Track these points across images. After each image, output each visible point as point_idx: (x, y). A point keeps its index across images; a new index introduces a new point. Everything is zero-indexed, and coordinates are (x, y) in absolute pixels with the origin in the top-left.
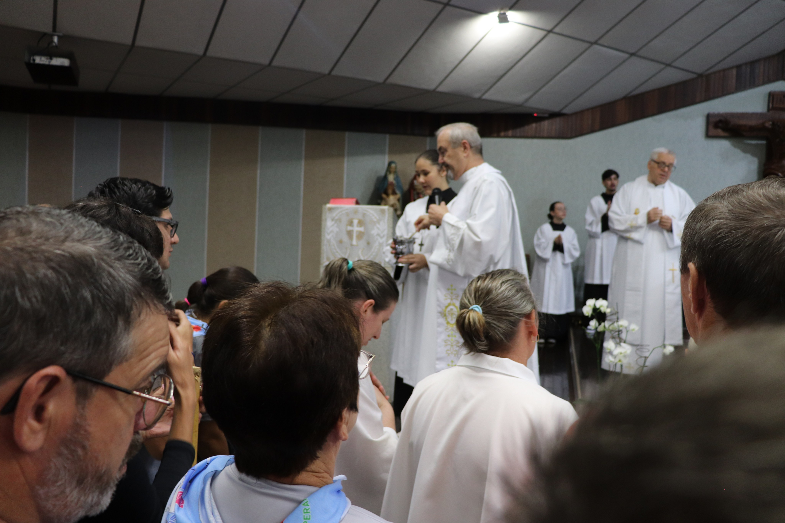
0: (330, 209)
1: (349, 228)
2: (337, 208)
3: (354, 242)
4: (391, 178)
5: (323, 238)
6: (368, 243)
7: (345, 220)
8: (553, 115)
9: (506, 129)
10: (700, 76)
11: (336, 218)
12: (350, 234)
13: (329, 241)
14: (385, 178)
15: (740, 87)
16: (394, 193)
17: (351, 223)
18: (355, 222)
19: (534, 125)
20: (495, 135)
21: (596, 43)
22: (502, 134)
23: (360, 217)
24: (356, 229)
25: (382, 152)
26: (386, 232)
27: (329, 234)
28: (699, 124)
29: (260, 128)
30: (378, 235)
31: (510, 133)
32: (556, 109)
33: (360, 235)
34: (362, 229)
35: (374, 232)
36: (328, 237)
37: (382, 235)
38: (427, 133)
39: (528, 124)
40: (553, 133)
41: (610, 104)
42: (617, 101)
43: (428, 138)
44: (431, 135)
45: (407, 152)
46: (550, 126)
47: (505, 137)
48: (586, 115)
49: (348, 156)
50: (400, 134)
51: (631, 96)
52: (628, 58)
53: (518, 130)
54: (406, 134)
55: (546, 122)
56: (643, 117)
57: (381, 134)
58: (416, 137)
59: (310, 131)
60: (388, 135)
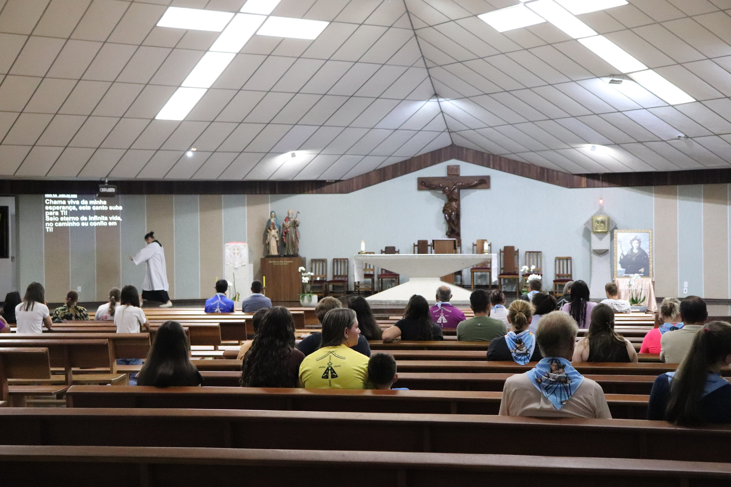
0: (227, 245)
1: (234, 251)
2: (230, 245)
3: (236, 256)
5: (224, 255)
6: (241, 256)
7: (232, 249)
8: (336, 181)
9: (312, 190)
10: (413, 158)
11: (229, 248)
12: (234, 253)
13: (227, 256)
15: (433, 163)
17: (234, 250)
18: (236, 249)
19: (327, 186)
21: (344, 154)
22: (310, 192)
23: (238, 247)
24: (236, 251)
26: (246, 252)
28: (414, 184)
29: (174, 195)
30: (244, 253)
31: (314, 191)
32: (338, 179)
33: (238, 254)
34: (238, 251)
38: (269, 193)
39: (324, 186)
40: (338, 190)
41: (367, 174)
42: (371, 172)
43: (269, 195)
44: (272, 193)
45: (257, 204)
46: (336, 187)
47: (312, 193)
48: (355, 180)
49: (224, 208)
50: (253, 194)
51: (378, 170)
52: (364, 158)
53: (319, 190)
54: (256, 193)
55: (334, 185)
56: (384, 180)
57: (242, 195)
58: (262, 195)
59: (202, 196)
60: (246, 195)
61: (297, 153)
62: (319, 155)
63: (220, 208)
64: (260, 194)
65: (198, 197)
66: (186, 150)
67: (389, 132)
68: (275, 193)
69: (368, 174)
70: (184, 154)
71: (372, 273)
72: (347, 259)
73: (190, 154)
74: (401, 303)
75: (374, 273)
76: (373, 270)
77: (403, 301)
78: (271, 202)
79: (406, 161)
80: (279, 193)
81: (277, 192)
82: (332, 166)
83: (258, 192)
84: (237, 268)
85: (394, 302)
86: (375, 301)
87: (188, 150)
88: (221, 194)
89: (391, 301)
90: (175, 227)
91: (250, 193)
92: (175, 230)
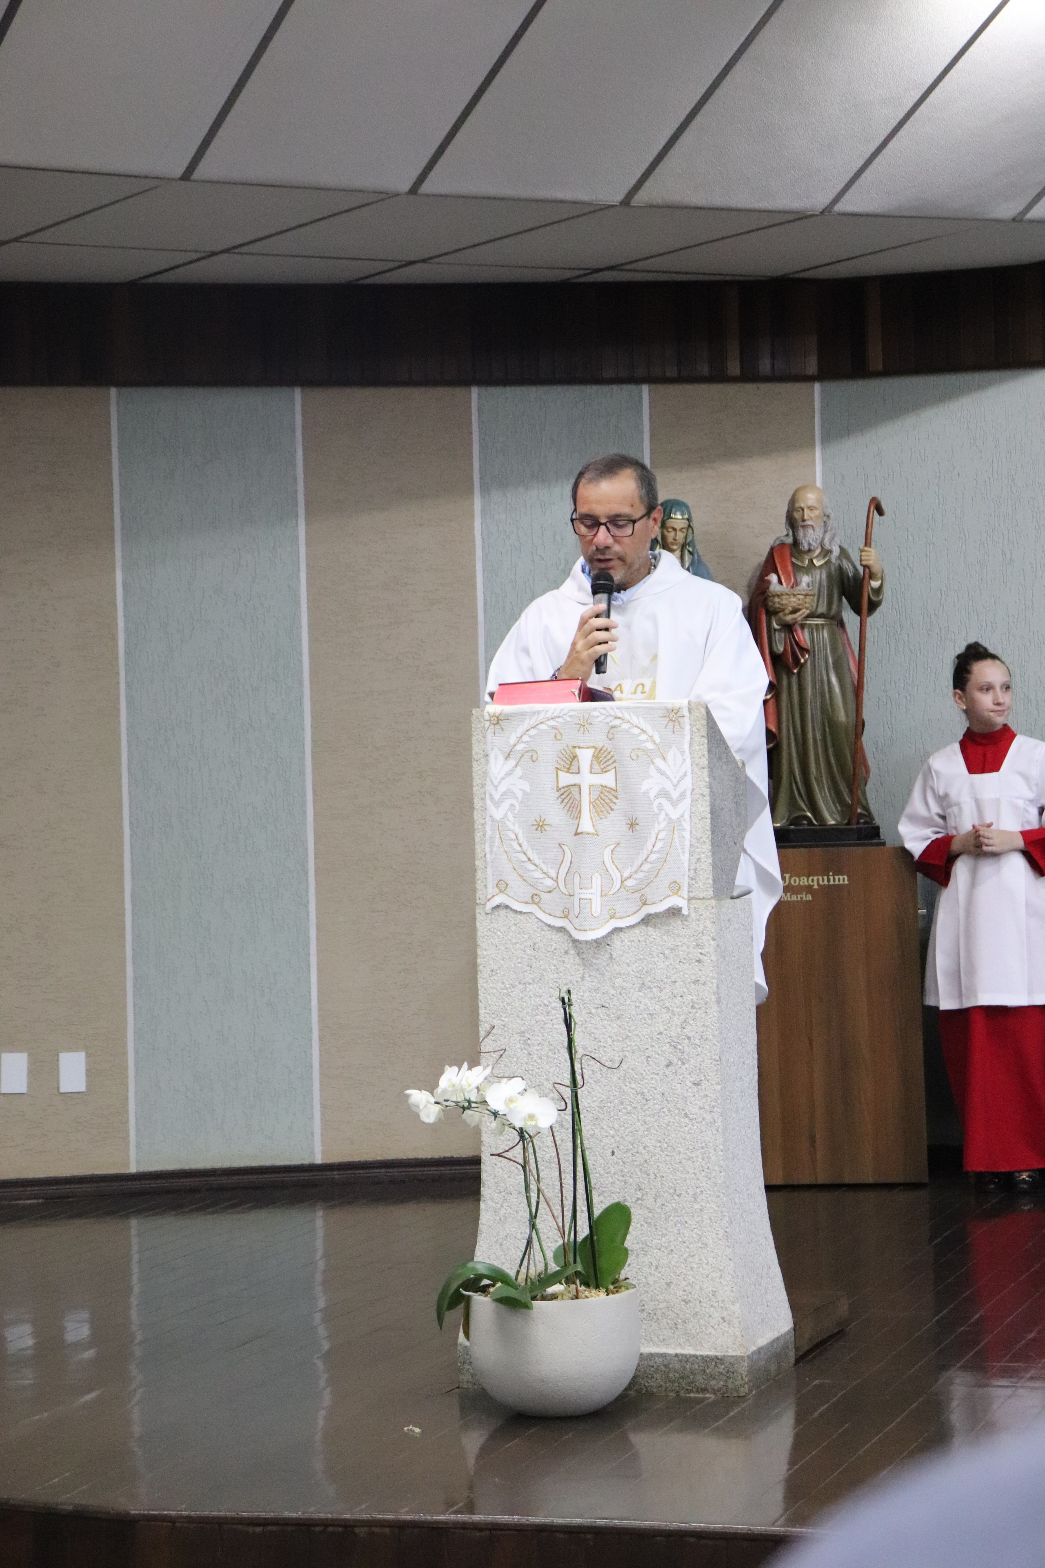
0: (497, 720)
1: (566, 779)
2: (522, 714)
3: (586, 825)
5: (477, 815)
6: (632, 825)
7: (549, 752)
11: (520, 747)
12: (569, 797)
13: (499, 826)
17: (570, 762)
18: (585, 757)
23: (600, 740)
24: (589, 779)
26: (687, 783)
27: (497, 804)
29: (113, 391)
30: (664, 793)
33: (605, 800)
34: (608, 779)
35: (651, 785)
36: (498, 814)
37: (675, 795)
38: (812, 366)
43: (817, 386)
44: (826, 374)
49: (485, 489)
50: (697, 379)
54: (719, 377)
57: (615, 387)
58: (764, 387)
59: (321, 396)
60: (645, 389)
63: (458, 487)
64: (749, 376)
65: (295, 402)
68: (859, 370)
78: (826, 440)
80: (887, 372)
81: (876, 355)
83: (734, 368)
84: (598, 943)
88: (467, 382)
90: (126, 629)
91: (672, 372)
92: (128, 653)
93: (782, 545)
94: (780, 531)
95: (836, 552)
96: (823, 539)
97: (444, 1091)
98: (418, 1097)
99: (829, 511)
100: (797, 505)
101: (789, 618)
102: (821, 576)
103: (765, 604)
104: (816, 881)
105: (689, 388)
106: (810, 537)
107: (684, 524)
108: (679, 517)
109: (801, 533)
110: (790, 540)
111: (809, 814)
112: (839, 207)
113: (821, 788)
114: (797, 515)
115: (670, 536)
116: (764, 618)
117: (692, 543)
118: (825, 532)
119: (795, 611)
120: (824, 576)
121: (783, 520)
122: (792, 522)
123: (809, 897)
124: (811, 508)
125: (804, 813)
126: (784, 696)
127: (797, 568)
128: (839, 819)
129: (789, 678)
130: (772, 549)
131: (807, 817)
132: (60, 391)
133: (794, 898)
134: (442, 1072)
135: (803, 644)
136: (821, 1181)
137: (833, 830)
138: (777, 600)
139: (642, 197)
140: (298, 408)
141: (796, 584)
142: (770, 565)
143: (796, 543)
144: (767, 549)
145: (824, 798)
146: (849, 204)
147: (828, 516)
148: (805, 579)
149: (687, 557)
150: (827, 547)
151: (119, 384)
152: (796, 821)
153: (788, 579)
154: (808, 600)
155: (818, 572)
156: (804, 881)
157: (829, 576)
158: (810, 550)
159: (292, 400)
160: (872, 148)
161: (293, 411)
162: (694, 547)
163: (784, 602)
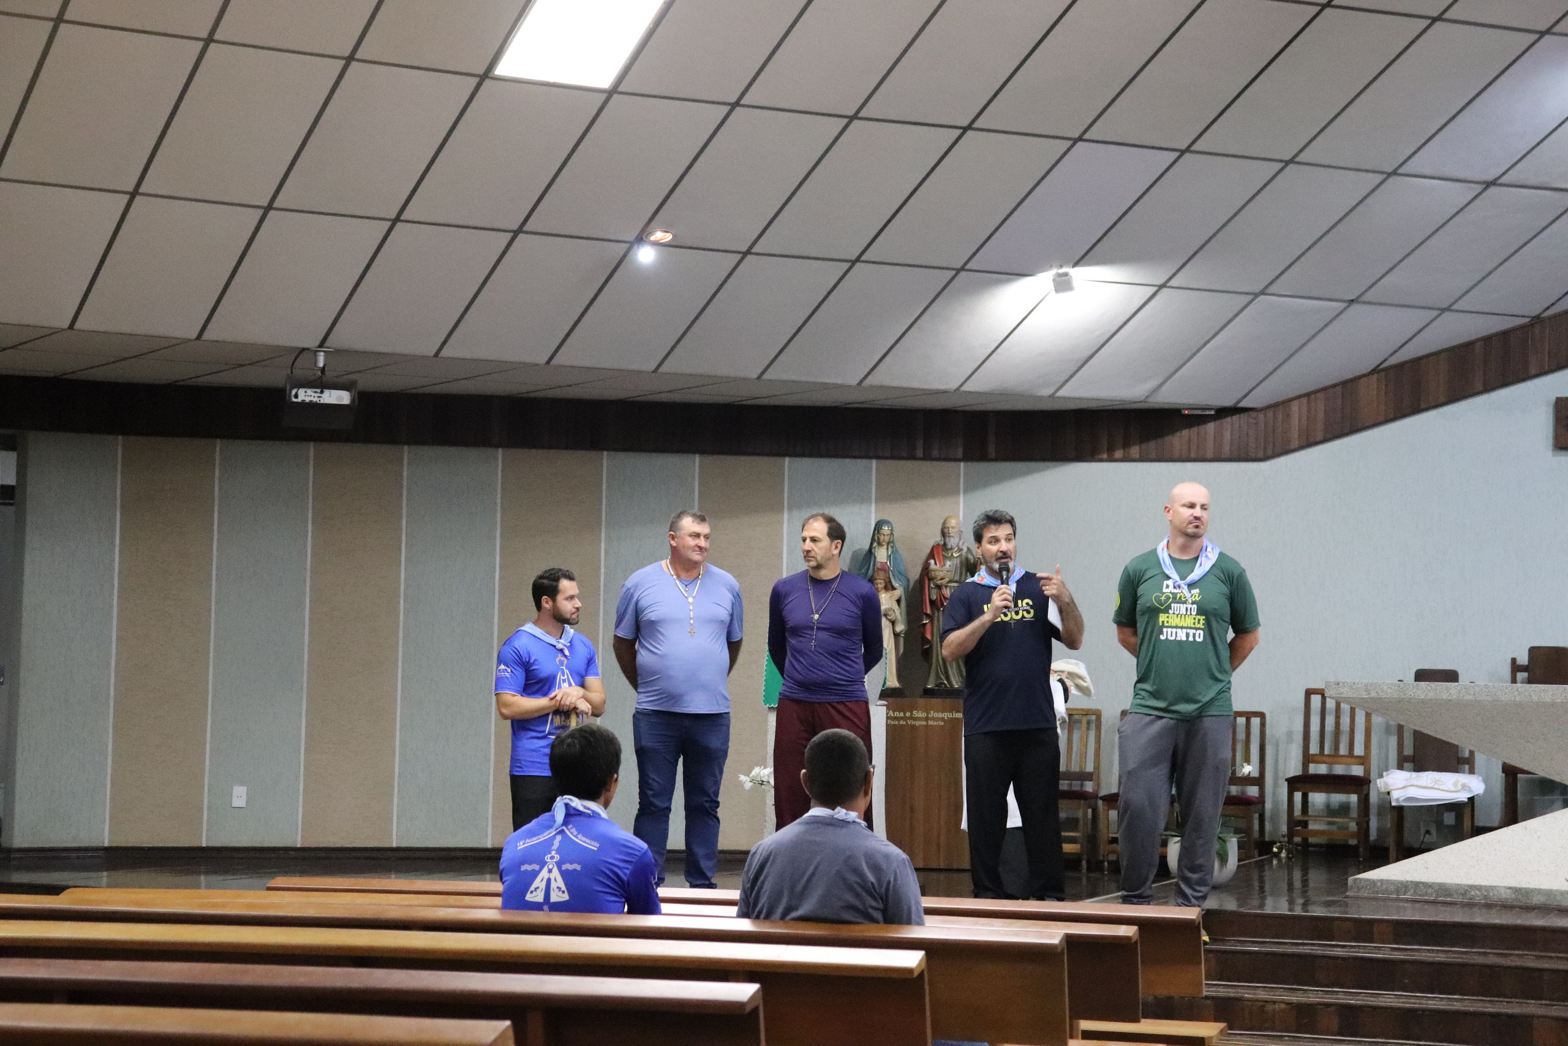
4: (882, 555)
8: (1223, 412)
9: (1126, 445)
10: (1537, 320)
14: (870, 553)
16: (888, 587)
19: (1185, 432)
20: (1105, 456)
21: (1263, 293)
22: (1119, 454)
25: (864, 499)
28: (1543, 423)
29: (605, 453)
31: (1135, 450)
32: (1228, 402)
38: (960, 453)
39: (1173, 430)
40: (1226, 449)
41: (1344, 384)
42: (1359, 377)
43: (962, 464)
44: (968, 458)
45: (917, 496)
46: (1219, 434)
47: (1126, 459)
48: (1295, 406)
49: (790, 509)
50: (900, 458)
51: (1386, 369)
52: (1345, 309)
53: (1152, 444)
54: (912, 457)
55: (1211, 427)
56: (1416, 409)
57: (859, 461)
58: (935, 463)
59: (709, 459)
60: (874, 462)
61: (1080, 274)
62: (1165, 291)
63: (776, 507)
64: (927, 457)
65: (696, 461)
66: (631, 237)
67: (1460, 194)
68: (983, 457)
69: (1349, 386)
70: (625, 256)
71: (1357, 771)
72: (1261, 715)
73: (646, 255)
74: (1536, 900)
75: (1367, 771)
76: (1364, 760)
77: (1549, 893)
78: (966, 491)
79: (1505, 334)
80: (996, 460)
81: (992, 451)
82: (1209, 346)
83: (920, 453)
85: (1506, 895)
86: (1417, 884)
87: (641, 238)
88: (785, 455)
89: (1493, 888)
90: (605, 573)
91: (887, 454)
92: (605, 585)
93: (938, 545)
94: (938, 538)
95: (965, 549)
96: (958, 544)
97: (753, 776)
98: (743, 778)
99: (962, 529)
100: (946, 525)
101: (939, 582)
102: (957, 562)
103: (927, 574)
104: (947, 715)
105: (897, 462)
106: (952, 542)
107: (889, 532)
108: (886, 528)
109: (947, 539)
110: (942, 543)
111: (946, 682)
112: (964, 388)
113: (952, 669)
114: (946, 531)
115: (882, 538)
116: (927, 581)
117: (893, 542)
118: (960, 539)
119: (942, 579)
120: (958, 562)
121: (940, 532)
122: (944, 534)
123: (943, 723)
124: (953, 527)
125: (941, 681)
126: (936, 622)
127: (945, 557)
128: (960, 684)
129: (938, 612)
130: (933, 547)
131: (944, 684)
132: (579, 453)
133: (935, 723)
134: (753, 769)
135: (946, 596)
136: (942, 867)
137: (957, 689)
138: (933, 573)
139: (868, 382)
140: (697, 464)
141: (944, 565)
142: (931, 555)
143: (945, 545)
144: (931, 548)
145: (953, 674)
146: (967, 388)
147: (962, 532)
148: (948, 563)
149: (890, 549)
150: (961, 547)
151: (607, 449)
152: (939, 685)
153: (940, 562)
154: (949, 573)
155: (955, 560)
156: (940, 715)
157: (961, 562)
158: (952, 549)
159: (694, 462)
160: (977, 365)
161: (694, 466)
162: (894, 543)
163: (937, 574)
